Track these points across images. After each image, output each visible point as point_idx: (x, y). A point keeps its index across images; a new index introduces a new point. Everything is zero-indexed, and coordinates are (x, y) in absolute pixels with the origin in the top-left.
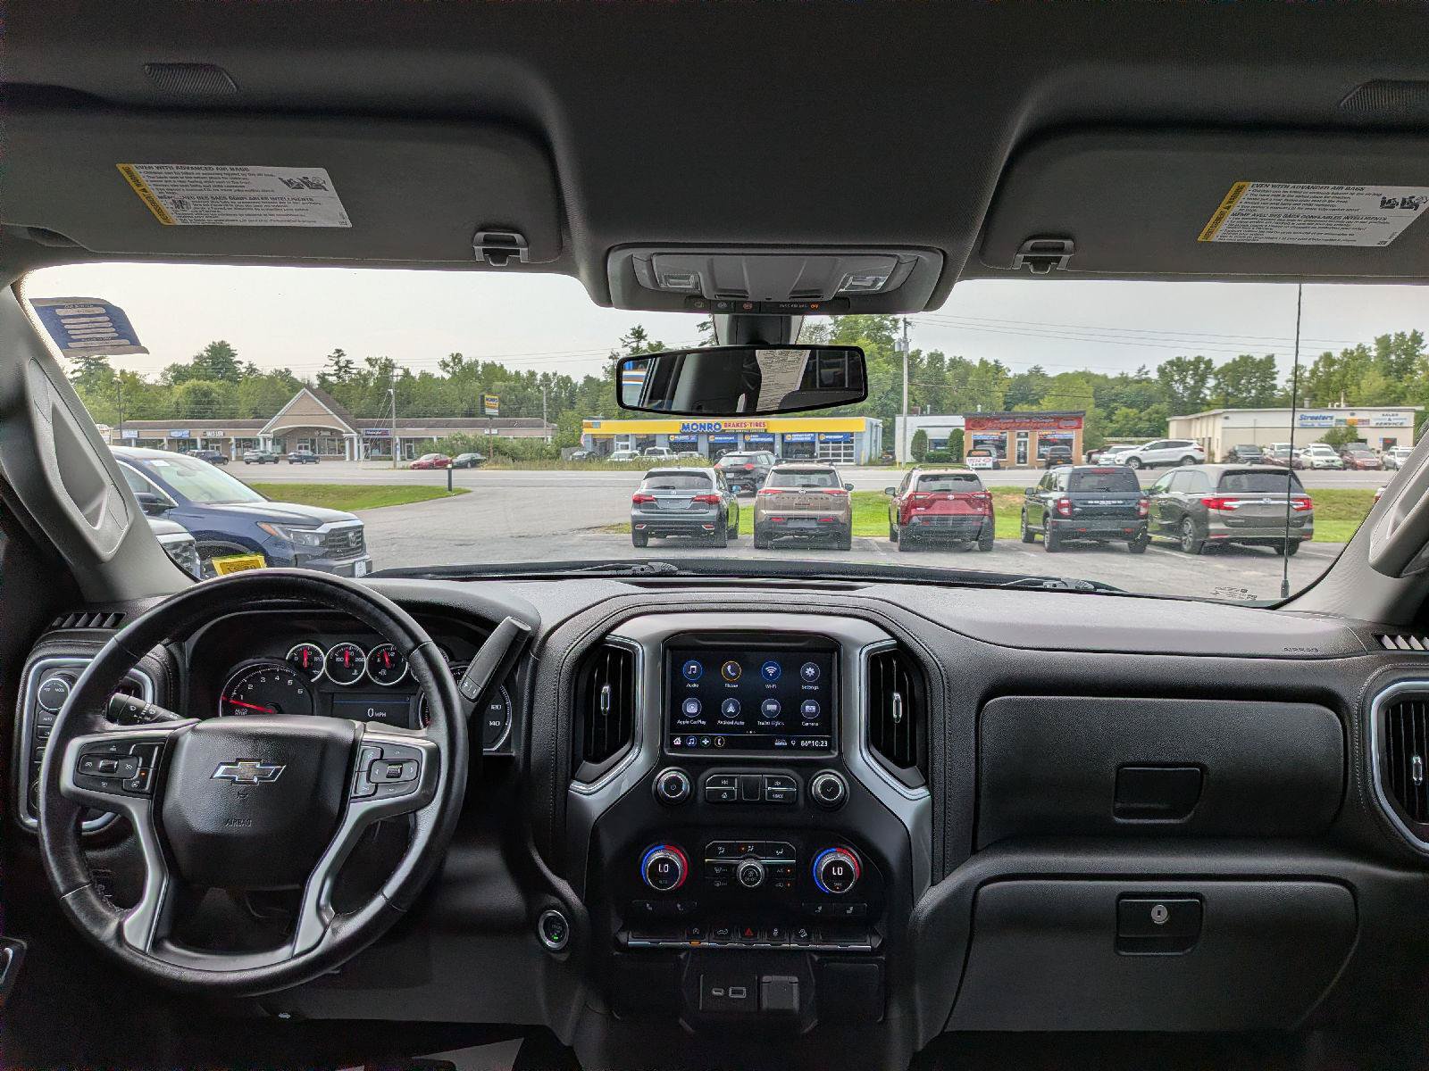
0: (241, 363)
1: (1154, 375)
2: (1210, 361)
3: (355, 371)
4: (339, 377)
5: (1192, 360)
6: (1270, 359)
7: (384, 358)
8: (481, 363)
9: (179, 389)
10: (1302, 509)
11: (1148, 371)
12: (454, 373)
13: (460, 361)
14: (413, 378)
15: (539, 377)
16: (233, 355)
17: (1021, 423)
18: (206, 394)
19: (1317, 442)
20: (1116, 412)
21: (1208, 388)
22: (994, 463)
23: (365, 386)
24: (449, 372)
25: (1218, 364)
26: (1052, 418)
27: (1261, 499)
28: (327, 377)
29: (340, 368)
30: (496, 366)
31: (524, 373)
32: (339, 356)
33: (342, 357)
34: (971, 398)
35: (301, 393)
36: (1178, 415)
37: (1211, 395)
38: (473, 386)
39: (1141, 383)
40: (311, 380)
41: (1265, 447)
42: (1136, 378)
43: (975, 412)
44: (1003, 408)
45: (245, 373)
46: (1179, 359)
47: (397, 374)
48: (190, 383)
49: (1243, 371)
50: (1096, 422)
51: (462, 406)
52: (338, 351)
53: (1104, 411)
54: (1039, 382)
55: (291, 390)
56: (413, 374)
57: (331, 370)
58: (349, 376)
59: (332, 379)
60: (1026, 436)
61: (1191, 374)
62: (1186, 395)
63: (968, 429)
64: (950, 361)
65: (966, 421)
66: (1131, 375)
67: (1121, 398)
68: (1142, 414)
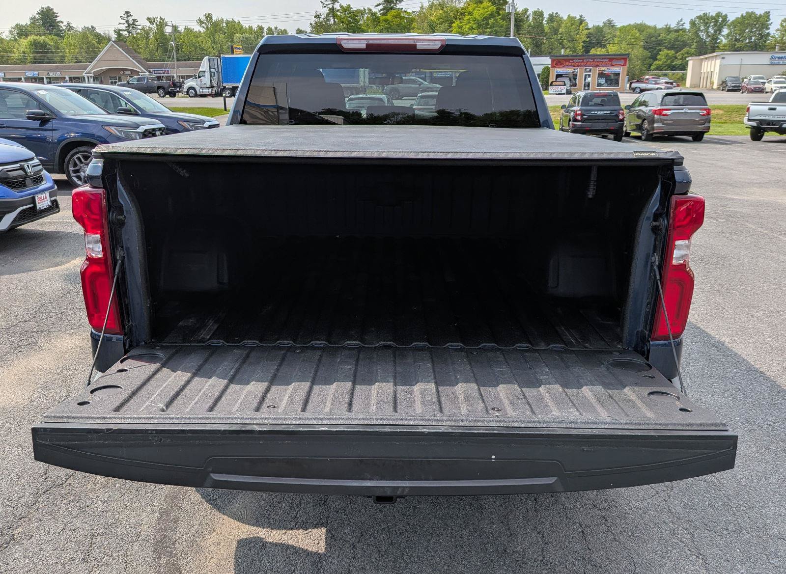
0: (62, 22)
1: (687, 26)
2: (726, 16)
3: (139, 27)
4: (129, 32)
5: (714, 15)
6: (767, 14)
7: (159, 17)
8: (225, 20)
9: (25, 42)
10: (704, 115)
11: (684, 23)
12: (207, 28)
13: (211, 19)
14: (180, 32)
15: (265, 30)
16: (57, 16)
17: (587, 62)
18: (44, 45)
19: (779, 75)
20: (660, 53)
21: (723, 36)
22: (567, 90)
23: (148, 37)
24: (204, 27)
25: (731, 18)
26: (608, 59)
27: (683, 109)
28: (121, 32)
29: (129, 26)
30: (235, 22)
31: (255, 27)
32: (128, 16)
33: (130, 17)
34: (561, 44)
35: (106, 45)
36: (696, 56)
37: (724, 41)
38: (220, 37)
39: (678, 32)
40: (110, 34)
41: (746, 78)
42: (676, 28)
43: (558, 55)
44: (582, 51)
45: (65, 30)
46: (705, 14)
47: (168, 30)
48: (31, 38)
49: (747, 23)
50: (644, 60)
51: (214, 52)
52: (127, 13)
53: (650, 52)
54: (609, 31)
55: (99, 43)
56: (179, 29)
57: (123, 27)
58: (136, 31)
59: (125, 33)
60: (590, 71)
61: (712, 26)
62: (707, 40)
63: (553, 66)
64: (548, 16)
65: (553, 61)
66: (672, 26)
67: (664, 43)
68: (678, 54)
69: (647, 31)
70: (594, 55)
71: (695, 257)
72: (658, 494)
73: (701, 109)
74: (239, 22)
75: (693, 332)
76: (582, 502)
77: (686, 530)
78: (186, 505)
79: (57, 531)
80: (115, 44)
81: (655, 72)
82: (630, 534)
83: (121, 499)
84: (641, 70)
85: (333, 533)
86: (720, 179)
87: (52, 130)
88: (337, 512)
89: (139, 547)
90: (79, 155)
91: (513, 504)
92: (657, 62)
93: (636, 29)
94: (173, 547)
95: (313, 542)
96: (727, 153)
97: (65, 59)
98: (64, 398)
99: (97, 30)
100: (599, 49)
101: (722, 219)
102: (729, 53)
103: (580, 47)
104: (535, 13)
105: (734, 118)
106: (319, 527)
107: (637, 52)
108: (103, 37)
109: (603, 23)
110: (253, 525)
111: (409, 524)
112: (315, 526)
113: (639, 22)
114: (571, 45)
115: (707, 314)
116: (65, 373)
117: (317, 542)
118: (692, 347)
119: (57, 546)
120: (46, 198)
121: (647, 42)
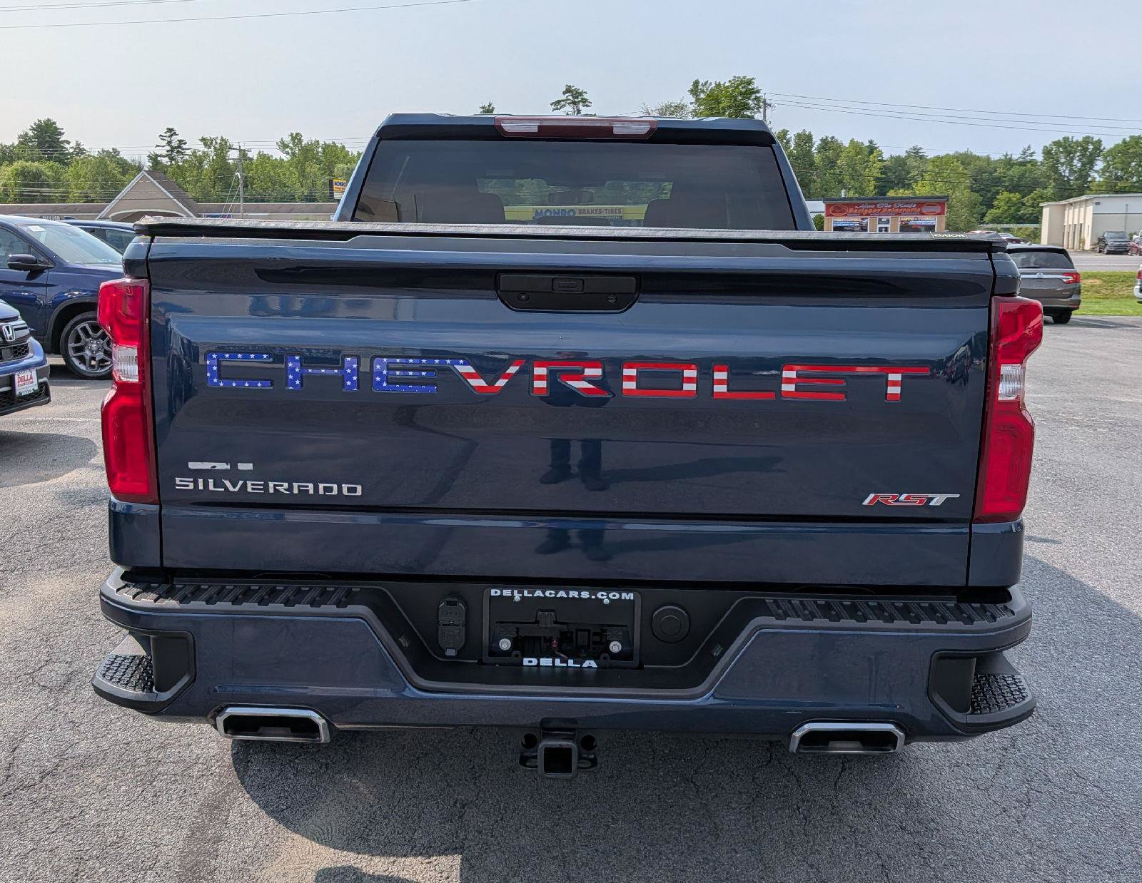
0: (68, 142)
1: (1039, 157)
2: (1099, 141)
3: (188, 152)
4: (172, 159)
7: (220, 138)
8: (321, 143)
9: (8, 170)
10: (1069, 282)
11: (1034, 153)
12: (294, 154)
13: (300, 141)
14: (251, 159)
16: (61, 134)
17: (882, 209)
18: (37, 175)
20: (998, 197)
21: (1096, 171)
23: (200, 167)
24: (288, 153)
26: (915, 203)
27: (1035, 274)
28: (159, 158)
29: (172, 149)
30: (337, 147)
32: (171, 136)
33: (174, 137)
34: (840, 182)
35: (135, 176)
36: (1055, 201)
37: (1099, 179)
38: (312, 168)
39: (1025, 166)
40: (142, 163)
41: (1135, 234)
42: (1021, 160)
43: (838, 197)
44: (874, 192)
45: (72, 153)
46: (1066, 139)
47: (233, 155)
48: (18, 165)
49: (1134, 153)
50: (973, 206)
51: (302, 190)
52: (170, 130)
53: (981, 196)
54: (916, 164)
55: (124, 173)
56: (250, 155)
57: (163, 151)
58: (182, 158)
59: (165, 161)
60: (888, 222)
61: (1078, 156)
62: (1072, 178)
63: (828, 215)
64: (820, 142)
65: (828, 207)
66: (1015, 157)
67: (1004, 182)
68: (1026, 199)
69: (976, 163)
70: (893, 198)
71: (1061, 480)
72: (1005, 812)
73: (1064, 274)
74: (344, 147)
75: (1058, 582)
76: (882, 823)
77: (1052, 863)
78: (234, 818)
79: (22, 850)
80: (148, 176)
81: (990, 226)
82: (961, 868)
83: (128, 808)
84: (969, 221)
85: (473, 862)
86: (1098, 375)
87: (47, 285)
88: (480, 832)
89: (154, 877)
90: (85, 324)
91: (769, 824)
92: (993, 211)
93: (958, 161)
94: (210, 877)
95: (439, 875)
96: (1110, 339)
97: (68, 197)
98: (43, 663)
99: (122, 155)
100: (901, 191)
101: (1104, 428)
102: (1107, 195)
103: (871, 189)
104: (799, 136)
105: (1119, 291)
106: (450, 854)
107: (962, 195)
108: (130, 165)
109: (907, 152)
110: (343, 849)
111: (597, 850)
112: (444, 852)
113: (962, 151)
114: (857, 185)
115: (1080, 557)
116: (46, 628)
117: (445, 875)
118: (1059, 603)
119: (21, 873)
120: (31, 378)
121: (975, 180)
